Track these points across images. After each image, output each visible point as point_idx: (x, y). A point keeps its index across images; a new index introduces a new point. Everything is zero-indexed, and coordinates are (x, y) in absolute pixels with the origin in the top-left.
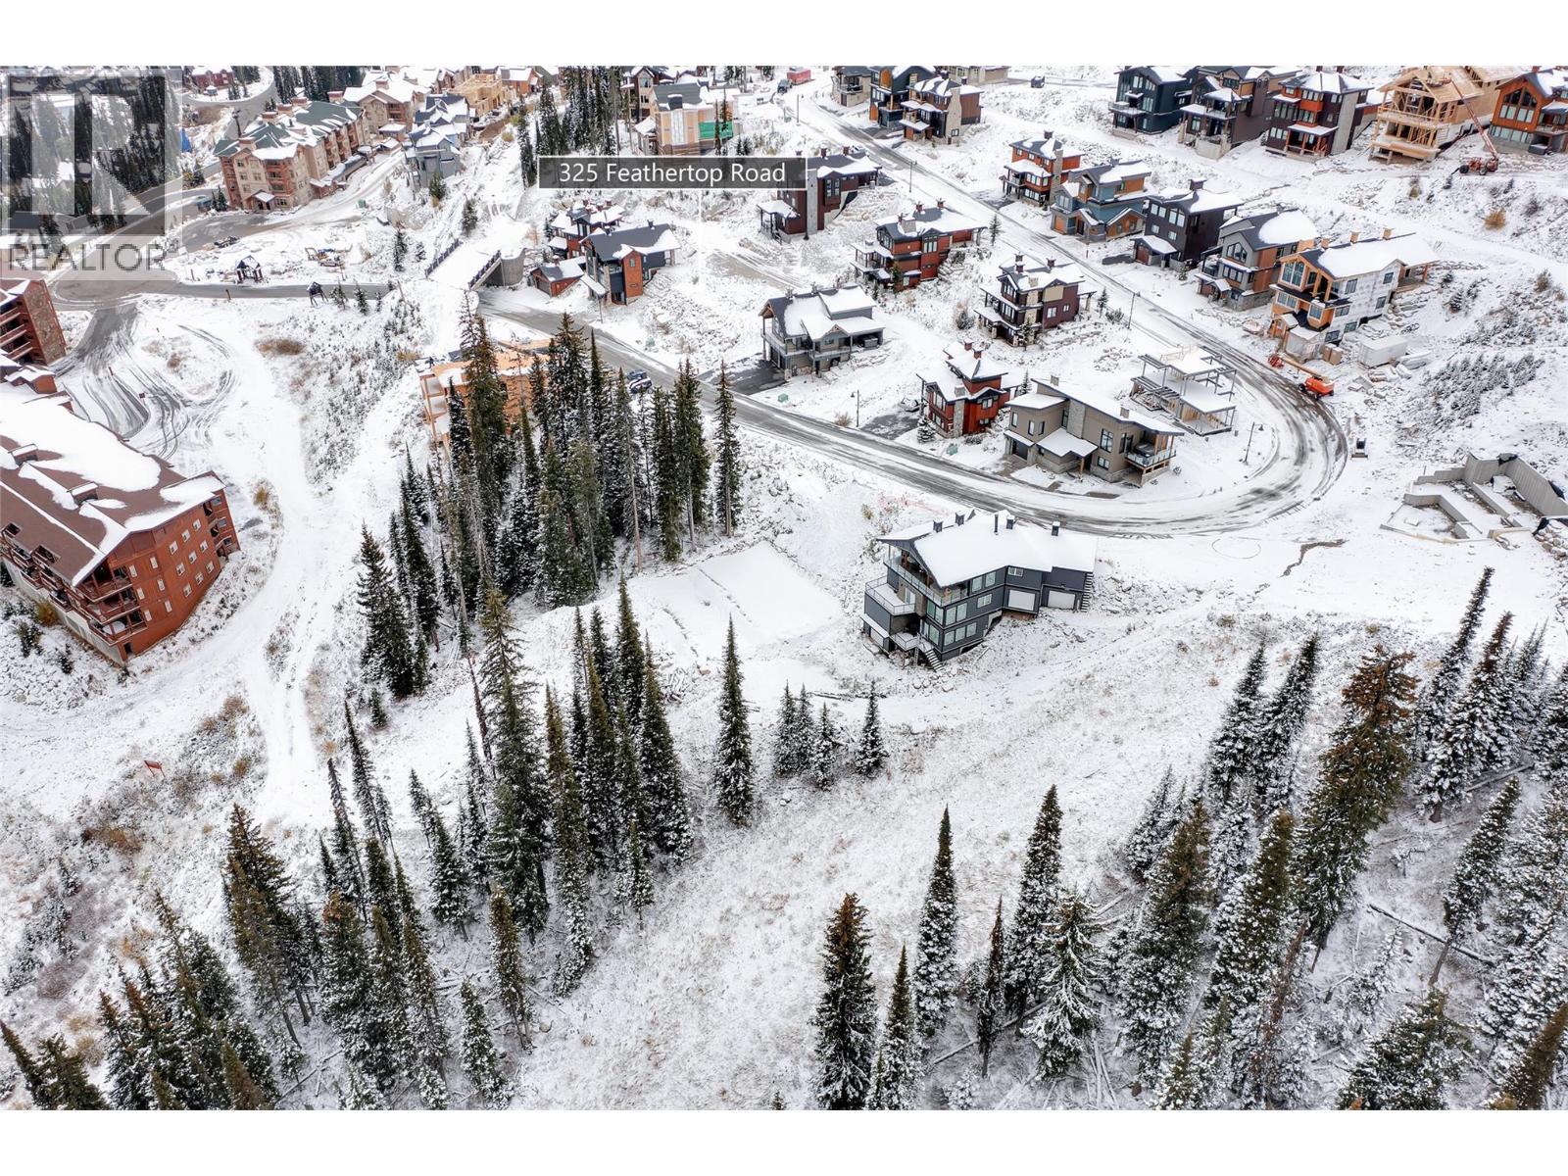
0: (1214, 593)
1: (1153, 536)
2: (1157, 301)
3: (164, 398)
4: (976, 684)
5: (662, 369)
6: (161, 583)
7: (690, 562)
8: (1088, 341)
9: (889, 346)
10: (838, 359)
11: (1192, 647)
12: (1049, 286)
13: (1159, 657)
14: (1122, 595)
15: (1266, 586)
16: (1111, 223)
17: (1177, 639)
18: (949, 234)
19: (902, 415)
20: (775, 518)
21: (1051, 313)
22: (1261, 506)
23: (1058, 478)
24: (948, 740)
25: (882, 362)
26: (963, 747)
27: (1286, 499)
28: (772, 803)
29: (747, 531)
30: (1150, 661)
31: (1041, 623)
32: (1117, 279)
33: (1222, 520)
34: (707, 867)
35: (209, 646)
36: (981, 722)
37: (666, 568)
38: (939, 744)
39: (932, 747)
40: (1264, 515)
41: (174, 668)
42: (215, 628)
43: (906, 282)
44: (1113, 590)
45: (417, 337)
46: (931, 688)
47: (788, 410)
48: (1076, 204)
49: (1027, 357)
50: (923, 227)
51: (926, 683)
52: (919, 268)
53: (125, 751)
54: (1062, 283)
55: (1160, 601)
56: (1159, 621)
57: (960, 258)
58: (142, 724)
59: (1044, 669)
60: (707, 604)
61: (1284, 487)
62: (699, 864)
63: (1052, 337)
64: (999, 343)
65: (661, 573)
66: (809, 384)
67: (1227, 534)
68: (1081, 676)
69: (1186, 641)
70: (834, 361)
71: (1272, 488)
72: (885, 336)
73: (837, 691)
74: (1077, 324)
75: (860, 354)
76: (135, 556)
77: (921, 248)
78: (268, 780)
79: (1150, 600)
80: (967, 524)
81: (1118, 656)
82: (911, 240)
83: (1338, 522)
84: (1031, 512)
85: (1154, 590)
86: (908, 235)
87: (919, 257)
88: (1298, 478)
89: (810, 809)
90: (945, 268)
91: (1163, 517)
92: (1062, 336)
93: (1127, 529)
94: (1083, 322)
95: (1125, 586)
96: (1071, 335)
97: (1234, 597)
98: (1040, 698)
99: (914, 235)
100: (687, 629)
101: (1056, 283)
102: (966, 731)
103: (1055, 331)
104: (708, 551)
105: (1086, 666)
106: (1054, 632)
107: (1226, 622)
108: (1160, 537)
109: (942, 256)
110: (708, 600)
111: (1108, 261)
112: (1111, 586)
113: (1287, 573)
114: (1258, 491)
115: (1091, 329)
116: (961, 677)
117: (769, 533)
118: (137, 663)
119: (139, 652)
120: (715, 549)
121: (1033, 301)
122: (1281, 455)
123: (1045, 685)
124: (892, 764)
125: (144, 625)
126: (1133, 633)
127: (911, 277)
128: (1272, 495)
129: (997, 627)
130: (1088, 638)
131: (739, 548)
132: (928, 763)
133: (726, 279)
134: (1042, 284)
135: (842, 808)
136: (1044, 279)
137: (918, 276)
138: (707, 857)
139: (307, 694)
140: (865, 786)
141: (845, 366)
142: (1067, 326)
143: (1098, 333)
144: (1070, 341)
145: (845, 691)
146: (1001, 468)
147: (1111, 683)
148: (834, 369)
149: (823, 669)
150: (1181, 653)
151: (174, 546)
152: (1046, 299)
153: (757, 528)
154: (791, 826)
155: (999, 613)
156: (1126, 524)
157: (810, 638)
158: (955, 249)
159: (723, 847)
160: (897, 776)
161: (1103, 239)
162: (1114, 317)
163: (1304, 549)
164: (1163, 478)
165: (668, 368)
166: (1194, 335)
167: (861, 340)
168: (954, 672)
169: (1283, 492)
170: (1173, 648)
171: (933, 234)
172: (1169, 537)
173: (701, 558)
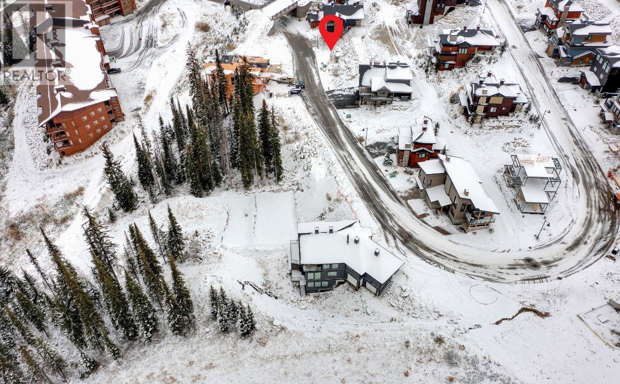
0: (448, 319)
1: (445, 268)
2: (572, 114)
3: (150, 41)
4: (315, 311)
5: (317, 82)
6: (76, 131)
7: (253, 191)
8: (510, 130)
9: (412, 102)
10: (386, 102)
11: (412, 346)
12: (494, 96)
13: (394, 343)
14: (400, 299)
15: (478, 326)
16: (576, 57)
17: (409, 338)
18: (476, 46)
19: (390, 145)
20: (300, 181)
21: (492, 110)
22: (523, 271)
23: (429, 211)
24: (284, 336)
25: (405, 110)
26: (287, 343)
27: (542, 271)
28: (202, 330)
29: (285, 184)
30: (388, 344)
31: (357, 295)
32: (558, 93)
33: (491, 272)
34: (160, 347)
35: (90, 160)
36: (301, 335)
37: (242, 191)
38: (280, 336)
39: (277, 335)
40: (519, 278)
41: (76, 166)
42: (96, 153)
43: (447, 66)
44: (398, 294)
45: (240, 37)
46: (296, 304)
47: (345, 124)
48: (560, 42)
49: (470, 131)
50: (461, 39)
51: (295, 301)
52: (455, 61)
53: (41, 196)
54: (502, 96)
55: (416, 311)
56: (410, 322)
57: (478, 60)
58: (52, 187)
59: (344, 320)
60: (246, 216)
61: (546, 263)
62: (158, 345)
63: (492, 122)
64: (462, 117)
65: (239, 192)
66: (368, 111)
67: (487, 283)
68: (355, 334)
69: (411, 341)
70: (383, 103)
71: (539, 261)
72: (413, 96)
73: (260, 286)
74: (509, 118)
75: (397, 103)
76: (65, 120)
77: (458, 51)
78: (69, 229)
79: (412, 308)
80: (334, 234)
81: (378, 332)
82: (452, 45)
83: (558, 300)
84: (397, 228)
85: (416, 304)
86: (451, 43)
87: (455, 55)
88: (561, 259)
89: (211, 342)
90: (470, 63)
91: (461, 257)
92: (496, 124)
93: (436, 259)
94: (513, 118)
95: (405, 294)
96: (501, 124)
97: (456, 326)
98: (331, 335)
99: (454, 43)
100: (228, 226)
101: (498, 95)
102: (294, 335)
103: (495, 119)
104: (264, 188)
105: (360, 330)
106: (360, 304)
107: (439, 340)
108: (449, 270)
109: (470, 56)
110: (248, 213)
111: (563, 80)
112: (398, 291)
113: (497, 323)
114: (528, 260)
115: (515, 123)
116: (311, 305)
117: (295, 188)
118: (66, 159)
119: (68, 155)
120: (267, 188)
121: (483, 102)
122: (563, 240)
123: (338, 329)
124: (256, 336)
125: (70, 145)
126: (393, 322)
127: (450, 64)
128: (535, 266)
129: (341, 286)
130: (372, 315)
131: (278, 191)
132: (270, 343)
133: (373, 41)
134: (490, 94)
135: (224, 347)
136: (492, 91)
137: (454, 64)
138: (162, 343)
139: (103, 195)
140: (239, 340)
141: (388, 107)
142: (501, 118)
143: (518, 127)
144: (499, 127)
145: (263, 288)
146: (406, 195)
147: (364, 346)
148: (382, 107)
149: (263, 271)
150: (404, 347)
151: (85, 118)
152: (491, 102)
153: (290, 184)
154: (200, 345)
155: (343, 281)
156: (438, 255)
157: (268, 253)
158: (478, 54)
159: (170, 342)
160: (254, 343)
161: (569, 65)
162: (533, 120)
163: (524, 310)
164: (482, 233)
165: (320, 83)
166: (576, 143)
167: (400, 95)
168: (309, 301)
169: (543, 266)
170: (403, 343)
171: (465, 45)
172: (453, 272)
173: (259, 191)
